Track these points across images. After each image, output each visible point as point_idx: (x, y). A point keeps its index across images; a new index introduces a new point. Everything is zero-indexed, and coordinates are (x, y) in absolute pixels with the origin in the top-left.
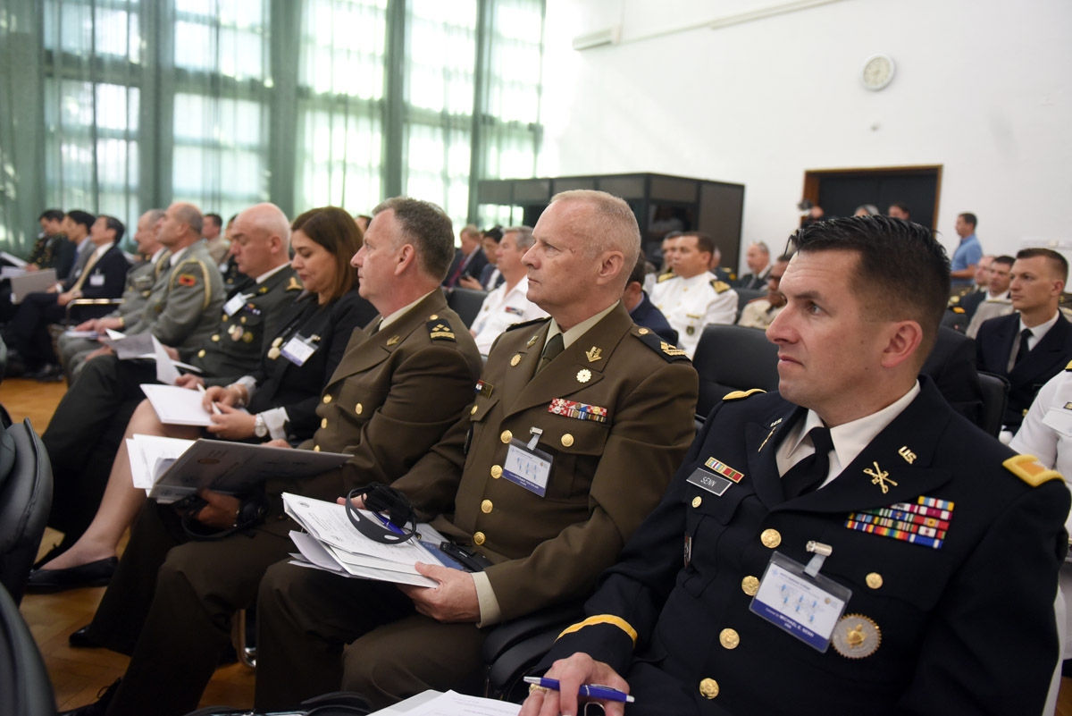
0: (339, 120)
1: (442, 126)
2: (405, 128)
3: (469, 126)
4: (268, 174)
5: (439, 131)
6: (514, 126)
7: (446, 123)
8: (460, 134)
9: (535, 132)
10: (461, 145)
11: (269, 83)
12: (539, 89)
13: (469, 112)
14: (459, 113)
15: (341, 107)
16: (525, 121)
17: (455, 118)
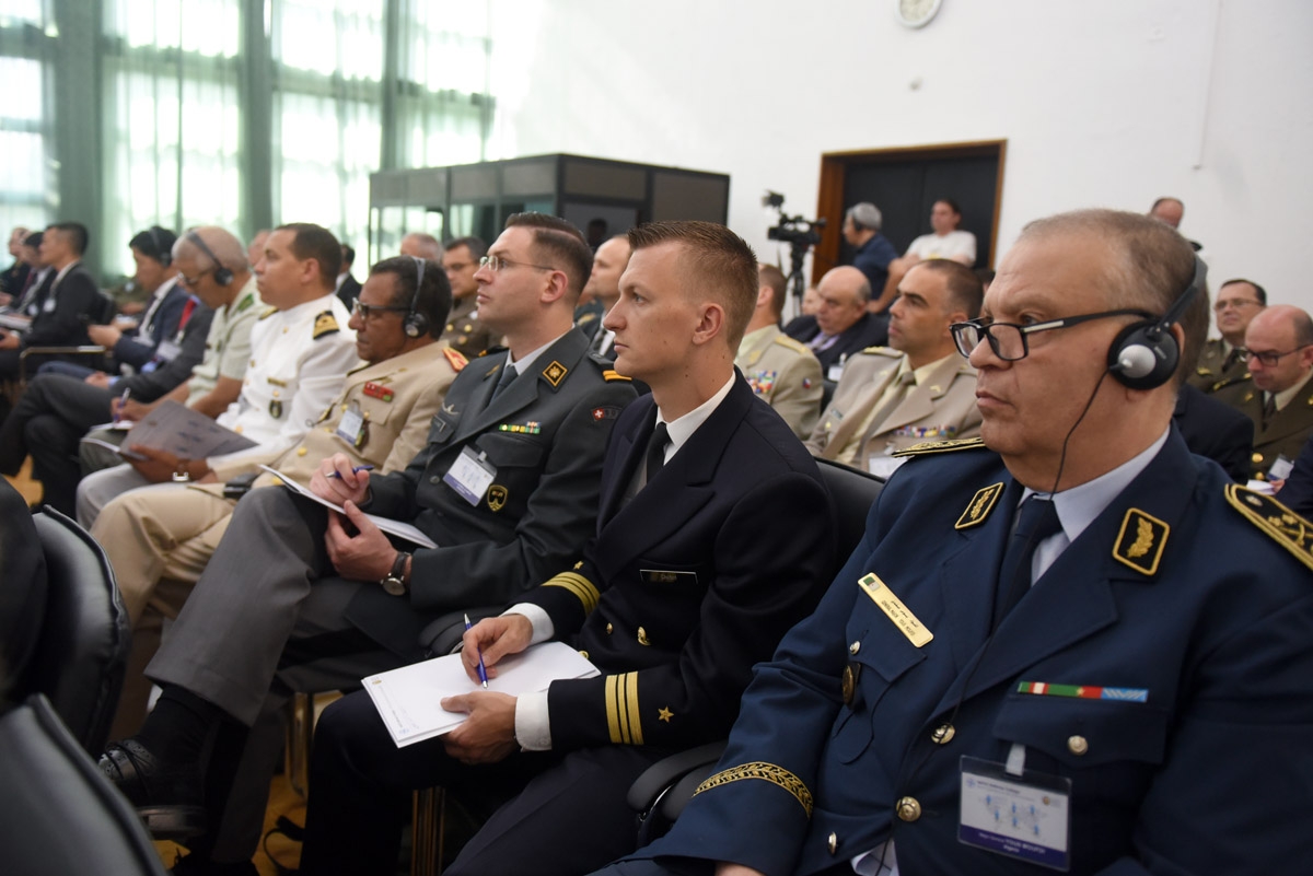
0: (168, 86)
1: (334, 96)
2: (275, 97)
3: (377, 95)
4: (56, 165)
5: (330, 104)
6: (448, 98)
7: (341, 92)
8: (363, 108)
9: (482, 106)
10: (366, 126)
11: (52, 31)
12: (488, 45)
13: (377, 76)
14: (361, 78)
15: (172, 67)
16: (466, 91)
17: (354, 84)
